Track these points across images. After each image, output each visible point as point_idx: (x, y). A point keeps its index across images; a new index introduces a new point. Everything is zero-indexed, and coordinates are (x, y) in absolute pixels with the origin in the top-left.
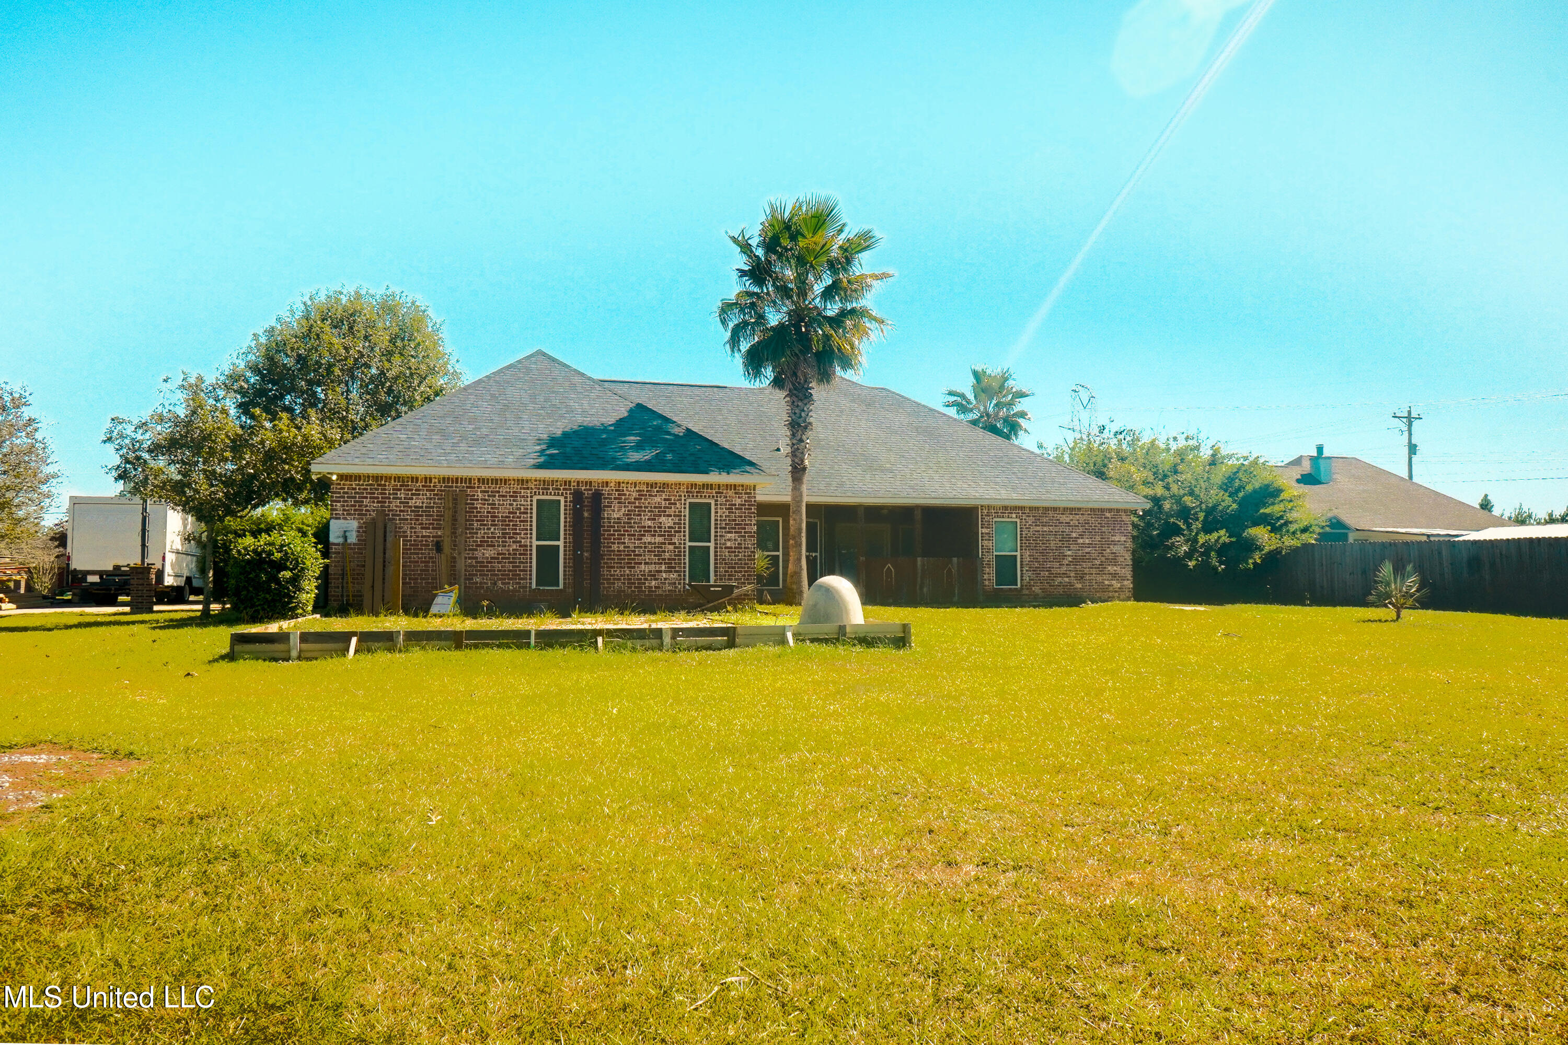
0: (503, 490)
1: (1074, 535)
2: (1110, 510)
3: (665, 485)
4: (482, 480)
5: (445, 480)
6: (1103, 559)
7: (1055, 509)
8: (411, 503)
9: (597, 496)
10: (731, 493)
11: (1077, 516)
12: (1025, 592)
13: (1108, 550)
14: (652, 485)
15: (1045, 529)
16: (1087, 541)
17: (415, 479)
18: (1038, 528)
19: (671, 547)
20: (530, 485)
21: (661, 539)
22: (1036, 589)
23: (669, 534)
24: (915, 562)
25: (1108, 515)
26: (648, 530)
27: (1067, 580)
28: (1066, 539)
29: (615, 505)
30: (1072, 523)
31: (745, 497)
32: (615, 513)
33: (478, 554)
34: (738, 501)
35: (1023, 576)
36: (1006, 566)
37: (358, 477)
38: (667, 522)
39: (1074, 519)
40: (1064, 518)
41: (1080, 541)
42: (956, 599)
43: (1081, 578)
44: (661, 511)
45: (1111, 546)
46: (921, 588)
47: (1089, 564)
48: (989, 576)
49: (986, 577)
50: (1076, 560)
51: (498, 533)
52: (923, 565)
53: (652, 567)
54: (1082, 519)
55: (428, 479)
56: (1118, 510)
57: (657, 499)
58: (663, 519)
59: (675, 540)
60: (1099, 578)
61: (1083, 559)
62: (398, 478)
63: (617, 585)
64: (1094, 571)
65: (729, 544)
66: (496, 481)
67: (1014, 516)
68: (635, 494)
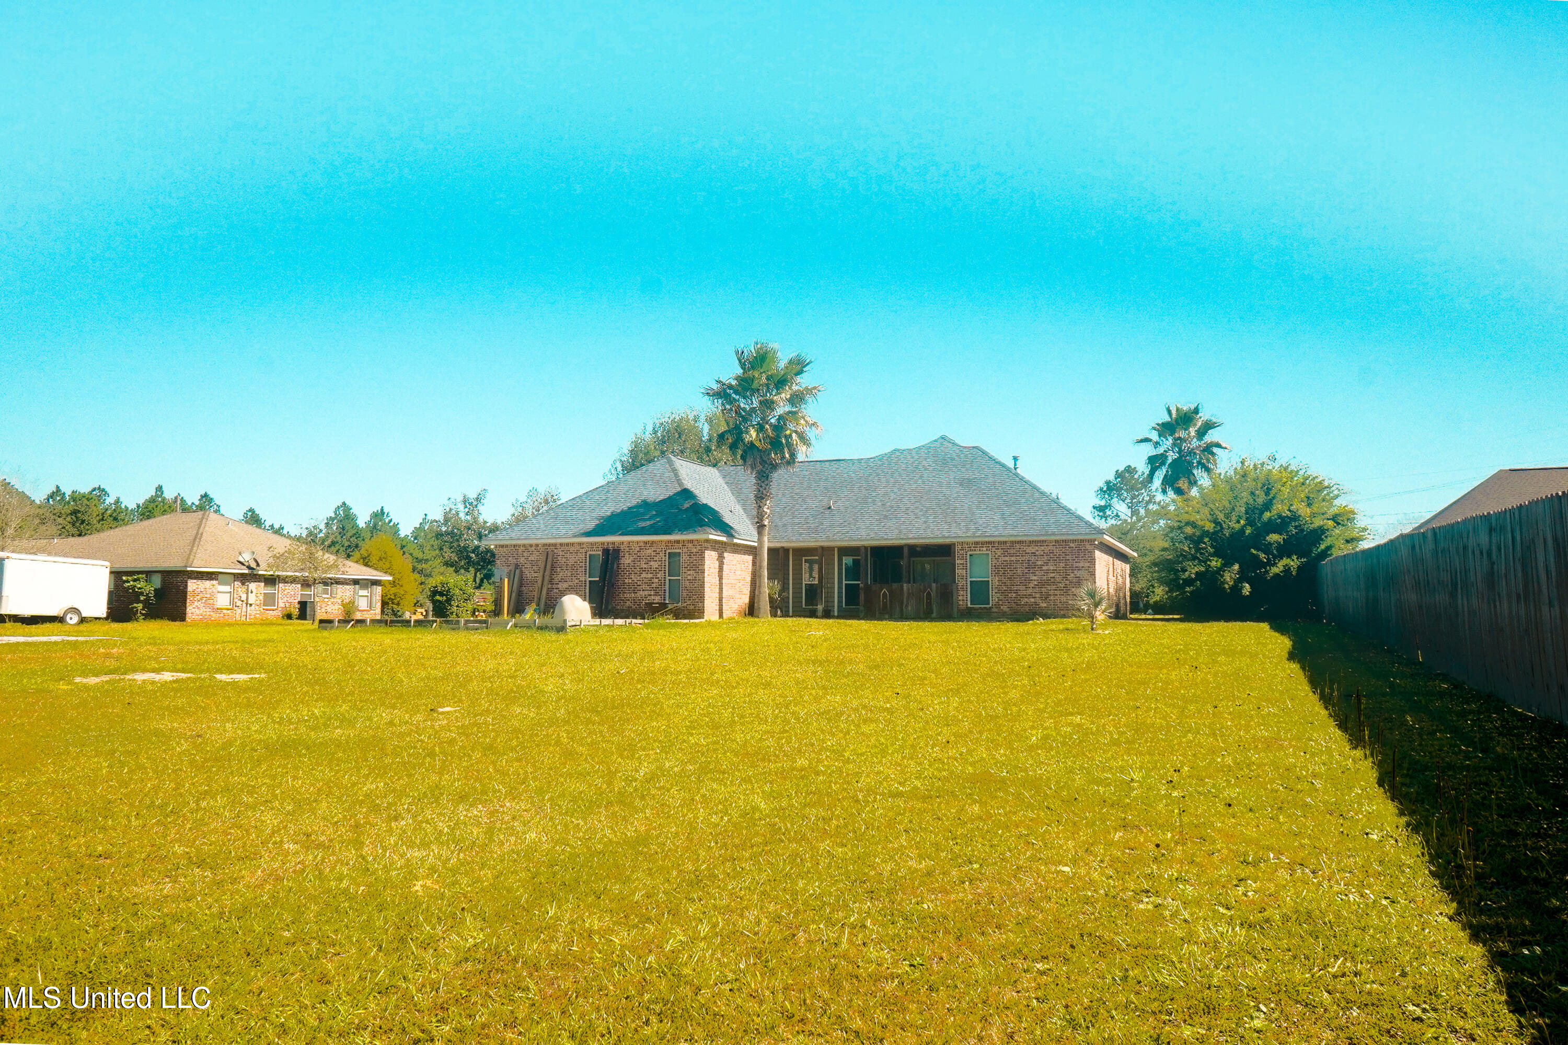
0: (572, 549)
1: (1039, 563)
2: (1074, 541)
3: (653, 542)
4: (561, 545)
5: (544, 545)
6: (1068, 582)
7: (1020, 542)
8: (530, 558)
9: (617, 551)
10: (690, 545)
11: (1043, 548)
12: (994, 610)
13: (1072, 575)
14: (646, 543)
15: (1013, 558)
16: (1052, 568)
17: (531, 546)
18: (1006, 558)
19: (657, 580)
20: (584, 546)
21: (651, 576)
22: (1004, 608)
23: (655, 572)
24: (902, 587)
25: (1072, 545)
26: (643, 570)
27: (1033, 600)
28: (1031, 567)
29: (627, 555)
30: (1037, 553)
31: (699, 547)
32: (626, 560)
33: (559, 586)
34: (695, 550)
35: (994, 597)
36: (980, 590)
37: (507, 546)
38: (655, 565)
39: (1040, 550)
40: (1030, 550)
41: (1044, 568)
42: (934, 615)
43: (1046, 597)
44: (651, 558)
45: (1076, 572)
46: (907, 606)
47: (1054, 587)
48: (964, 598)
49: (960, 598)
50: (1041, 584)
51: (569, 574)
52: (908, 589)
53: (646, 593)
54: (1047, 549)
55: (537, 545)
56: (1082, 541)
57: (649, 551)
58: (652, 563)
59: (659, 576)
60: (1064, 599)
61: (1048, 582)
62: (524, 545)
63: (628, 603)
64: (1058, 592)
65: (689, 577)
66: (567, 544)
67: (985, 549)
68: (638, 549)
